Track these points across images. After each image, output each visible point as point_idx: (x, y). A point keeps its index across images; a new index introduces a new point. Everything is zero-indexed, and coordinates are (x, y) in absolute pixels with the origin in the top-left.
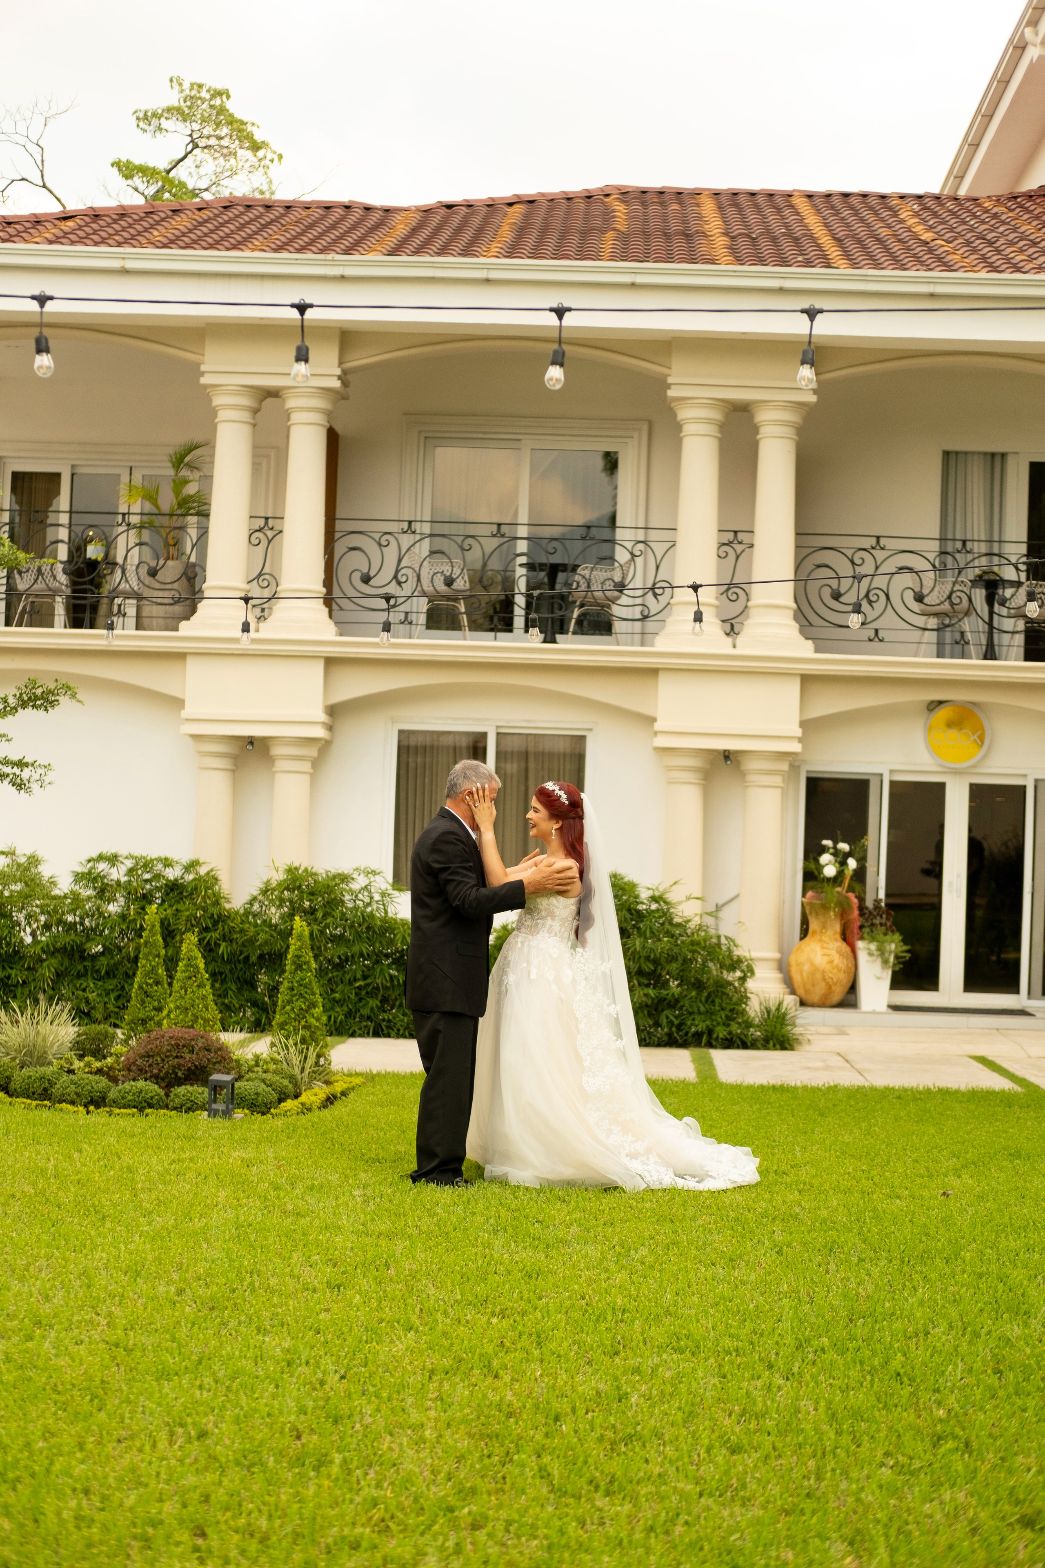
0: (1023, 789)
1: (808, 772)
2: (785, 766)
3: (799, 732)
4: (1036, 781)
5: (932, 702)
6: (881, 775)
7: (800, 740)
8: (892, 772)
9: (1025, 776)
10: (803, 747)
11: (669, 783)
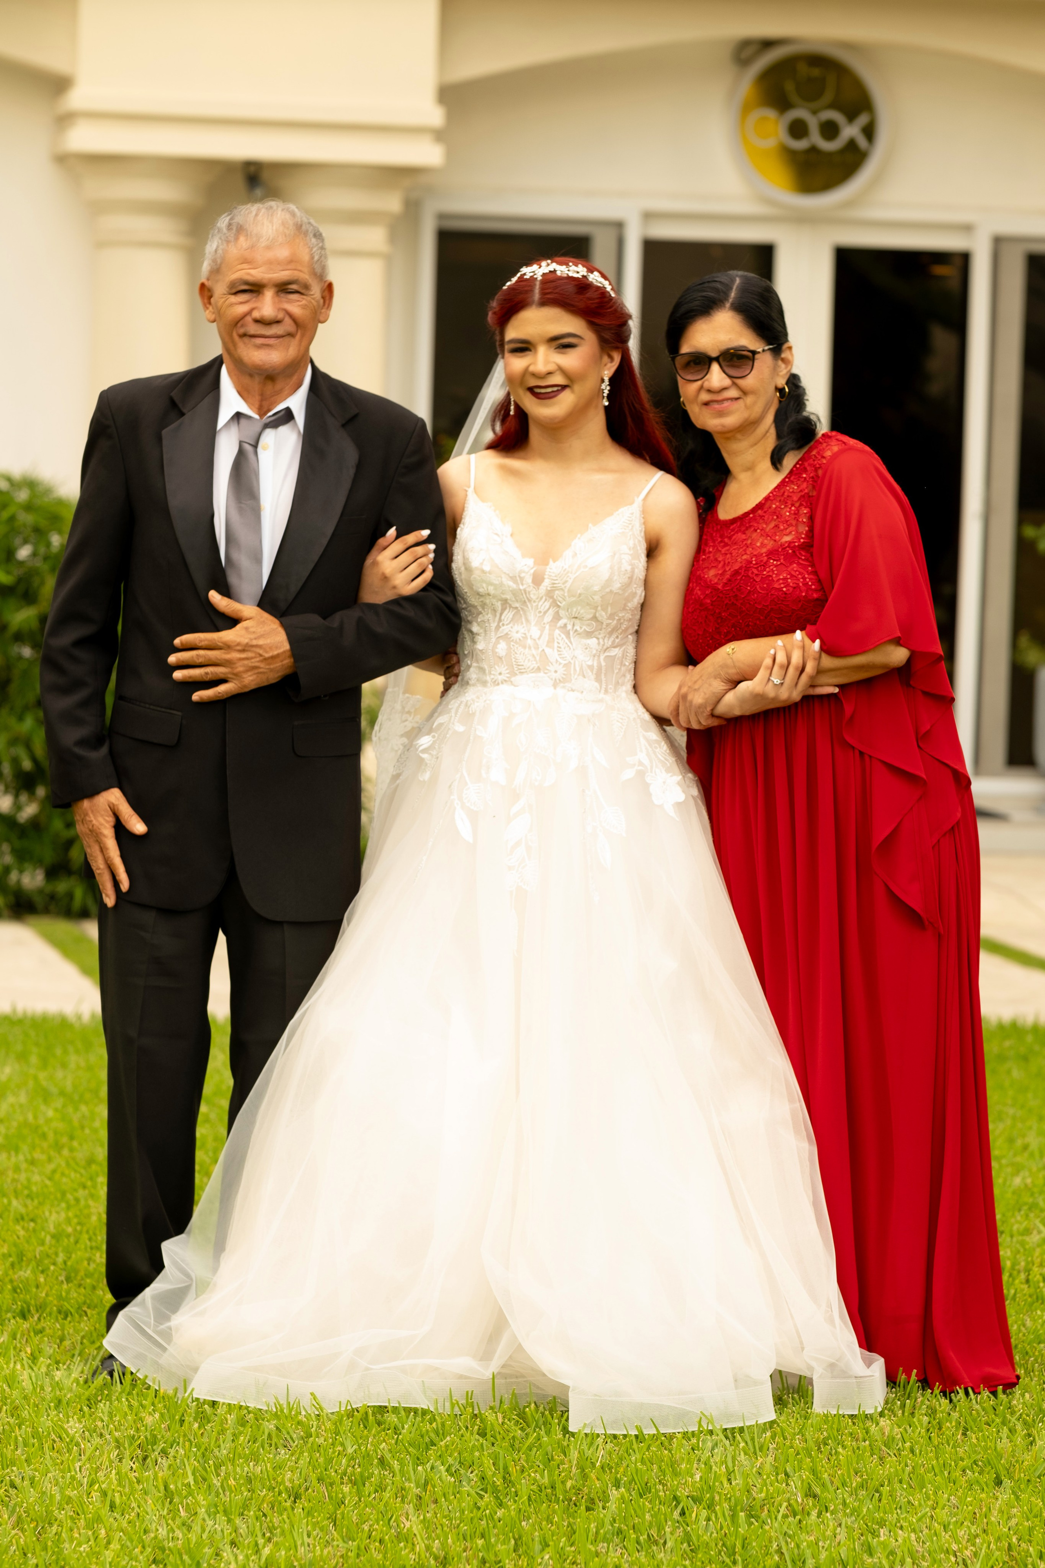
0: (964, 260)
1: (441, 216)
2: (393, 203)
3: (435, 116)
4: (998, 242)
5: (745, 44)
6: (619, 226)
7: (439, 135)
8: (648, 216)
9: (967, 228)
10: (450, 154)
11: (101, 245)
